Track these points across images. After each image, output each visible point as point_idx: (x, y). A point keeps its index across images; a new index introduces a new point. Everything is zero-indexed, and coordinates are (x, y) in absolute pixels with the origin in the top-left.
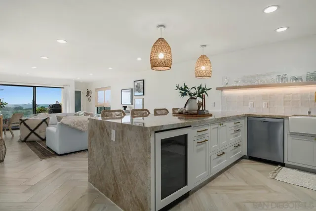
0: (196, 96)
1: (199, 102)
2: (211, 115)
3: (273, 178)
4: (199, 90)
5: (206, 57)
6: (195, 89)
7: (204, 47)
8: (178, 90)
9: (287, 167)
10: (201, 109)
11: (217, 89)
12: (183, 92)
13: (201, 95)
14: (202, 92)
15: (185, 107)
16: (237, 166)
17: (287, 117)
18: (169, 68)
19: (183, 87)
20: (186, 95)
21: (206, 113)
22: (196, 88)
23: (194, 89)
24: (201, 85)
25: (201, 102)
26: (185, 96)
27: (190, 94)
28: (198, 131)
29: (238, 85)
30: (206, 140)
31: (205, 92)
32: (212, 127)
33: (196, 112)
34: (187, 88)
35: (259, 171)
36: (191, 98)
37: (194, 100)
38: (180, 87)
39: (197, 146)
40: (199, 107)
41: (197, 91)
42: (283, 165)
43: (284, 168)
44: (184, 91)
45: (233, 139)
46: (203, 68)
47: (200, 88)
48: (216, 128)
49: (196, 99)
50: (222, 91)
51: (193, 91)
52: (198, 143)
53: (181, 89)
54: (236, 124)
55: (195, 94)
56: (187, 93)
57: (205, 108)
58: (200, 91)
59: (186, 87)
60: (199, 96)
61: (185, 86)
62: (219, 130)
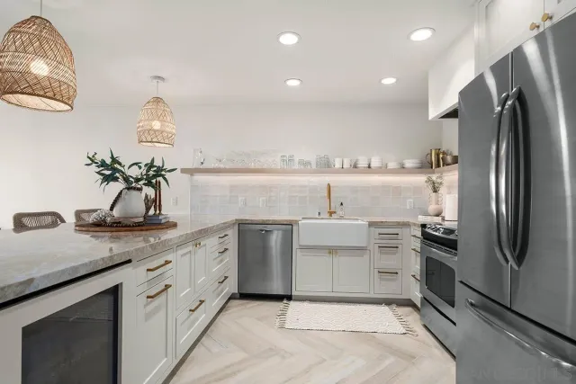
0: (141, 183)
1: (146, 196)
2: (174, 225)
3: (282, 327)
4: (148, 171)
5: (164, 102)
6: (140, 168)
7: (161, 82)
8: (94, 168)
9: (296, 300)
10: (152, 212)
11: (184, 171)
12: (108, 173)
13: (154, 181)
14: (154, 175)
15: (112, 209)
16: (223, 318)
17: (297, 222)
18: (68, 108)
19: (108, 161)
20: (116, 179)
21: (163, 221)
22: (142, 165)
23: (135, 167)
24: (153, 160)
25: (153, 196)
26: (111, 183)
27: (126, 179)
28: (148, 270)
29: (222, 166)
30: (167, 287)
31: (163, 176)
32: (181, 252)
33: (142, 220)
34: (120, 164)
35: (259, 319)
36: (129, 188)
37: (134, 193)
38: (98, 158)
39: (145, 306)
40: (148, 209)
41: (144, 172)
42: (289, 298)
43: (292, 303)
44: (110, 171)
45: (216, 269)
46: (157, 125)
47: (150, 166)
48: (187, 253)
49: (140, 189)
50: (192, 175)
51: (134, 172)
52: (148, 297)
53: (103, 164)
54: (222, 240)
55: (137, 180)
56: (117, 175)
57: (160, 210)
58: (151, 173)
59: (114, 160)
60: (149, 184)
61: (112, 157)
62: (193, 257)
